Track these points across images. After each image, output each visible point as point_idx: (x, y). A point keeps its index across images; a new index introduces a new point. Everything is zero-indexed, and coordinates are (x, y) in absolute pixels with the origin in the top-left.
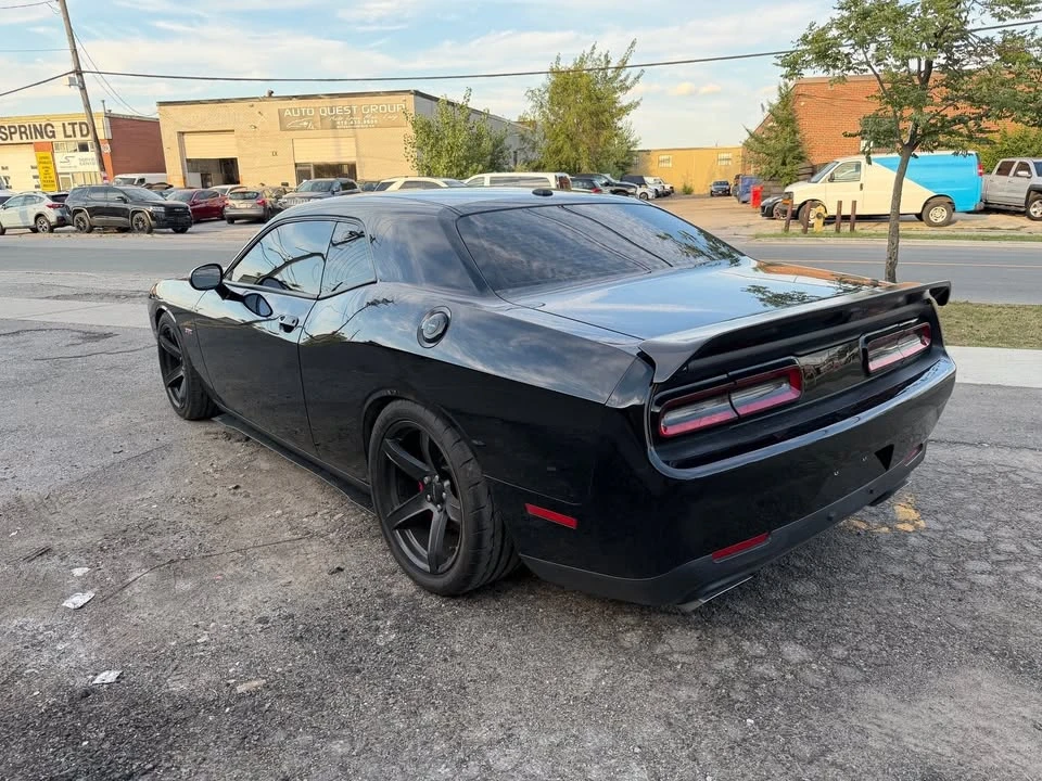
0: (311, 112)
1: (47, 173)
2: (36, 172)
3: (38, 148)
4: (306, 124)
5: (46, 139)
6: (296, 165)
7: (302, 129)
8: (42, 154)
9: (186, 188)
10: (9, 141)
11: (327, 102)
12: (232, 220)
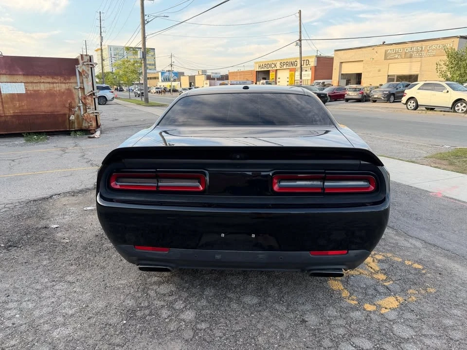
0: (400, 50)
1: (292, 80)
2: (288, 80)
3: (291, 70)
4: (397, 56)
5: (294, 67)
6: (388, 76)
7: (395, 58)
8: (291, 73)
9: (338, 86)
10: (282, 68)
11: (410, 45)
12: (347, 100)
